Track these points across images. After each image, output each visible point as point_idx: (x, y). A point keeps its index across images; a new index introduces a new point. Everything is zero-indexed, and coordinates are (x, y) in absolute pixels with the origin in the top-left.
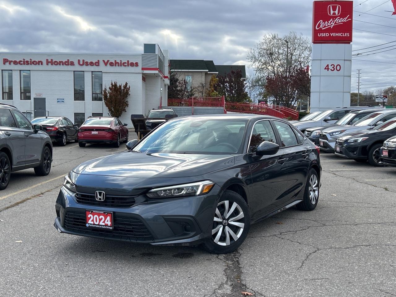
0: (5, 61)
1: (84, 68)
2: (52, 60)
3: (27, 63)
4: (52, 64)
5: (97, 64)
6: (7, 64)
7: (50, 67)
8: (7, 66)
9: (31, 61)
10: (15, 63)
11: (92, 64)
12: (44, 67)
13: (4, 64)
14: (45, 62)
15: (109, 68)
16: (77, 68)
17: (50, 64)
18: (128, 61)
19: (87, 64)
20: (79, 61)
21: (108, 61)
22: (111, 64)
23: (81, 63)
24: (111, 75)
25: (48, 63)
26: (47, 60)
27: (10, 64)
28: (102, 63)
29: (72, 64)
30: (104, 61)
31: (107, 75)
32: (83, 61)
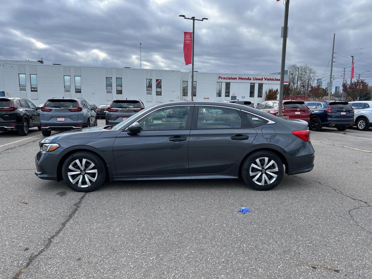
0: (220, 77)
1: (256, 81)
2: (241, 77)
3: (230, 79)
4: (241, 79)
5: (262, 79)
6: (220, 79)
7: (240, 81)
8: (220, 80)
9: (231, 78)
10: (224, 78)
11: (259, 79)
12: (237, 81)
13: (219, 79)
14: (238, 79)
15: (267, 82)
16: (252, 81)
17: (240, 79)
18: (276, 78)
19: (257, 79)
20: (254, 78)
21: (267, 78)
22: (268, 80)
23: (255, 79)
24: (267, 85)
25: (239, 78)
26: (239, 77)
27: (222, 79)
28: (264, 79)
29: (250, 79)
30: (265, 78)
31: (265, 85)
32: (256, 78)
